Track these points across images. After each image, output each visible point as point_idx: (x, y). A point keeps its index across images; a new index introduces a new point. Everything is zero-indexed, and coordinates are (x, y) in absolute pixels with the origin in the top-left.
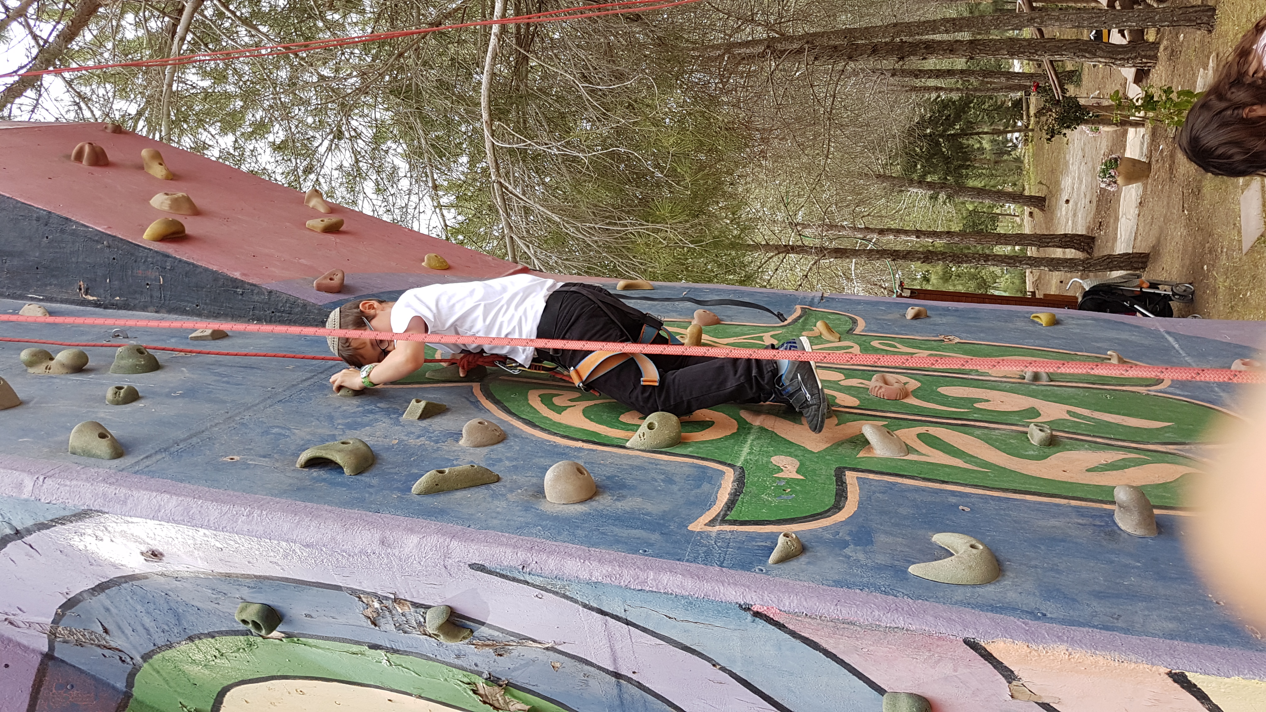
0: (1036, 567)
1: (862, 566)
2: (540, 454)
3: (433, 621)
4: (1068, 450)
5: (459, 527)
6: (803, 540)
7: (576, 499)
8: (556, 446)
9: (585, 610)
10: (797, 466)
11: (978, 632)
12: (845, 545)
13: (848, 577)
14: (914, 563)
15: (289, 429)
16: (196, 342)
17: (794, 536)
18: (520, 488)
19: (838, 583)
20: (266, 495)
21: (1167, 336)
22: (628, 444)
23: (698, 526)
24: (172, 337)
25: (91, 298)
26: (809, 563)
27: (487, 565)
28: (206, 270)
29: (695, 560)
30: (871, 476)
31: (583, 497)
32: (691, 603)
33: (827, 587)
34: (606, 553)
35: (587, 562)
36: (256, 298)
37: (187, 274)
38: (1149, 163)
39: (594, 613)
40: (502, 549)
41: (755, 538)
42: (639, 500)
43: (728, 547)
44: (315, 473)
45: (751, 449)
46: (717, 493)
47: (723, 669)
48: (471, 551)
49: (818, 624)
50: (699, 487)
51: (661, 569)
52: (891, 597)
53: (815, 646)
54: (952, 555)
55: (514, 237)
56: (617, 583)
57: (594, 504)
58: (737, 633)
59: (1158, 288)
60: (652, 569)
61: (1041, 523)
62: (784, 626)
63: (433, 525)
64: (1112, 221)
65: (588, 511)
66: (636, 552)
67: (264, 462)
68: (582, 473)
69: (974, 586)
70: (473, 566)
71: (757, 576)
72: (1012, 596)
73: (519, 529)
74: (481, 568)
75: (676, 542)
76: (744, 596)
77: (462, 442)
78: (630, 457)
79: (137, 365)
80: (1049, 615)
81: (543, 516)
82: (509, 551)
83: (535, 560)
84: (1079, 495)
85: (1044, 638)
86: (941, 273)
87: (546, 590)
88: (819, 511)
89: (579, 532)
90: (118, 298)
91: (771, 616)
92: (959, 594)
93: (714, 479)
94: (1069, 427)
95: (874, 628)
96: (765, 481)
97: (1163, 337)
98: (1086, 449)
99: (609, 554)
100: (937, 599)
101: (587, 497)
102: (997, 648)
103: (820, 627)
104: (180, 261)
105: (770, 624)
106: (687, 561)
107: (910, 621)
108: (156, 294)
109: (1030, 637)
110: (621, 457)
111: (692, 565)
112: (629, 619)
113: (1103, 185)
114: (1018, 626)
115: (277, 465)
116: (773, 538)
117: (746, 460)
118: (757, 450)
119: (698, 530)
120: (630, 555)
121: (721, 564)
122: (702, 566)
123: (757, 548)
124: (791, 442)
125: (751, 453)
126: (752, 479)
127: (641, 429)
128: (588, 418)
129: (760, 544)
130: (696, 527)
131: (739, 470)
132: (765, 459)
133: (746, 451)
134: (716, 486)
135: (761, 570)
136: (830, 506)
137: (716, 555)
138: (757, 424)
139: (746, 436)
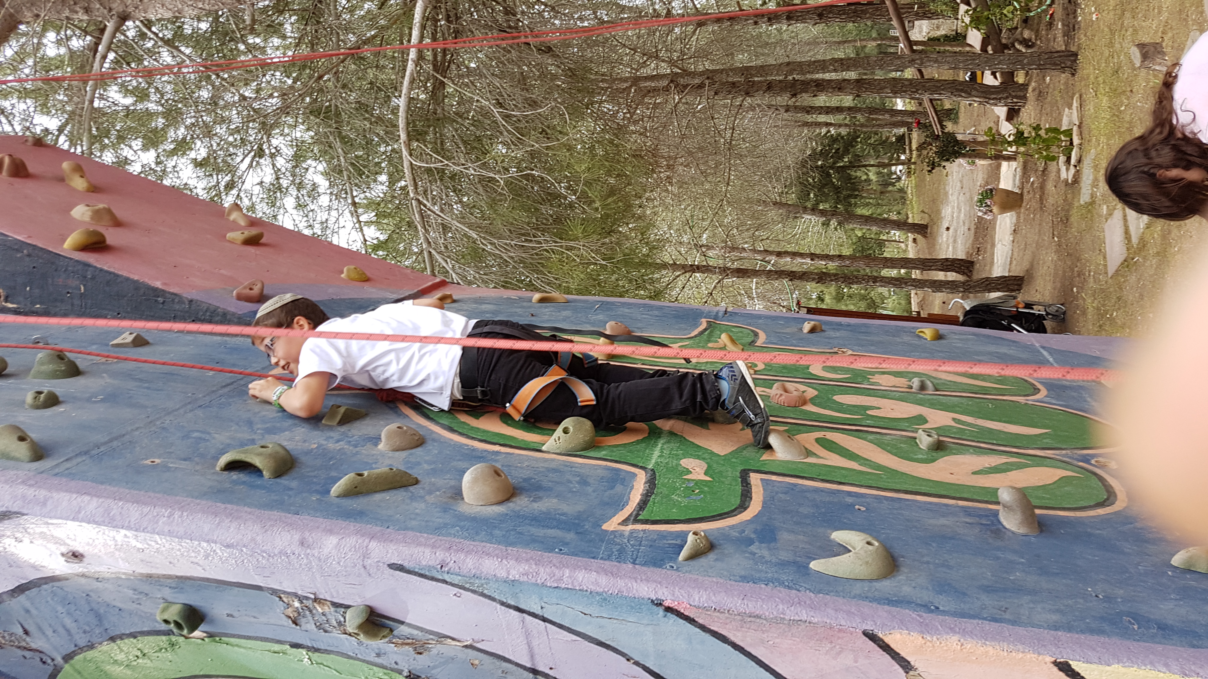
0: (928, 563)
1: (766, 562)
2: (458, 458)
3: (353, 620)
4: (955, 454)
5: (378, 528)
6: (711, 538)
7: (494, 500)
8: (474, 450)
9: (503, 608)
10: (705, 468)
11: (876, 624)
12: (751, 542)
13: (753, 573)
14: (815, 559)
15: (209, 433)
16: (116, 349)
17: (703, 534)
18: (438, 490)
19: (744, 579)
20: (187, 497)
21: (1042, 350)
22: (544, 448)
23: (612, 525)
24: (93, 344)
25: (10, 305)
26: (717, 560)
27: (406, 564)
28: (127, 279)
29: (609, 558)
30: (774, 478)
31: (500, 498)
32: (605, 599)
33: (734, 583)
34: (524, 553)
35: (504, 561)
36: (177, 307)
37: (108, 283)
38: (1022, 195)
39: (511, 611)
40: (421, 549)
41: (666, 536)
42: (555, 501)
43: (640, 545)
44: (235, 475)
45: (662, 452)
46: (630, 493)
47: (637, 663)
48: (390, 551)
49: (727, 618)
50: (612, 488)
51: (576, 567)
52: (794, 591)
53: (723, 639)
54: (850, 551)
55: (433, 252)
56: (533, 580)
57: (511, 505)
58: (650, 628)
59: (1032, 309)
60: (568, 567)
61: (932, 521)
62: (694, 620)
63: (352, 526)
64: (989, 247)
65: (506, 512)
66: (551, 550)
67: (184, 465)
68: (499, 475)
69: (871, 580)
70: (393, 566)
71: (668, 572)
72: (906, 590)
73: (438, 530)
74: (401, 568)
75: (591, 541)
76: (656, 592)
77: (381, 446)
78: (546, 460)
79: (57, 371)
80: (941, 608)
81: (461, 517)
82: (428, 551)
83: (454, 559)
84: (965, 495)
85: (938, 629)
86: (834, 294)
87: (465, 589)
88: (726, 510)
89: (497, 532)
90: (38, 306)
91: (682, 611)
92: (858, 588)
93: (627, 480)
94: (955, 433)
95: (778, 621)
96: (675, 482)
97: (1039, 351)
98: (972, 453)
99: (526, 553)
100: (837, 593)
101: (504, 498)
102: (894, 639)
103: (728, 621)
104: (101, 270)
105: (681, 618)
106: (602, 558)
107: (812, 614)
108: (77, 302)
109: (925, 629)
110: (537, 459)
111: (607, 563)
112: (545, 616)
113: (980, 214)
114: (913, 618)
115: (198, 468)
116: (683, 536)
117: (656, 463)
118: (668, 453)
119: (612, 529)
120: (546, 554)
121: (634, 561)
122: (615, 563)
123: (668, 546)
124: (699, 446)
125: (661, 456)
126: (662, 480)
127: (557, 432)
128: (505, 423)
129: (671, 542)
130: (610, 526)
131: (650, 472)
132: (675, 462)
133: (657, 454)
134: (629, 487)
135: (672, 567)
136: (737, 506)
137: (629, 552)
138: (667, 428)
139: (657, 440)
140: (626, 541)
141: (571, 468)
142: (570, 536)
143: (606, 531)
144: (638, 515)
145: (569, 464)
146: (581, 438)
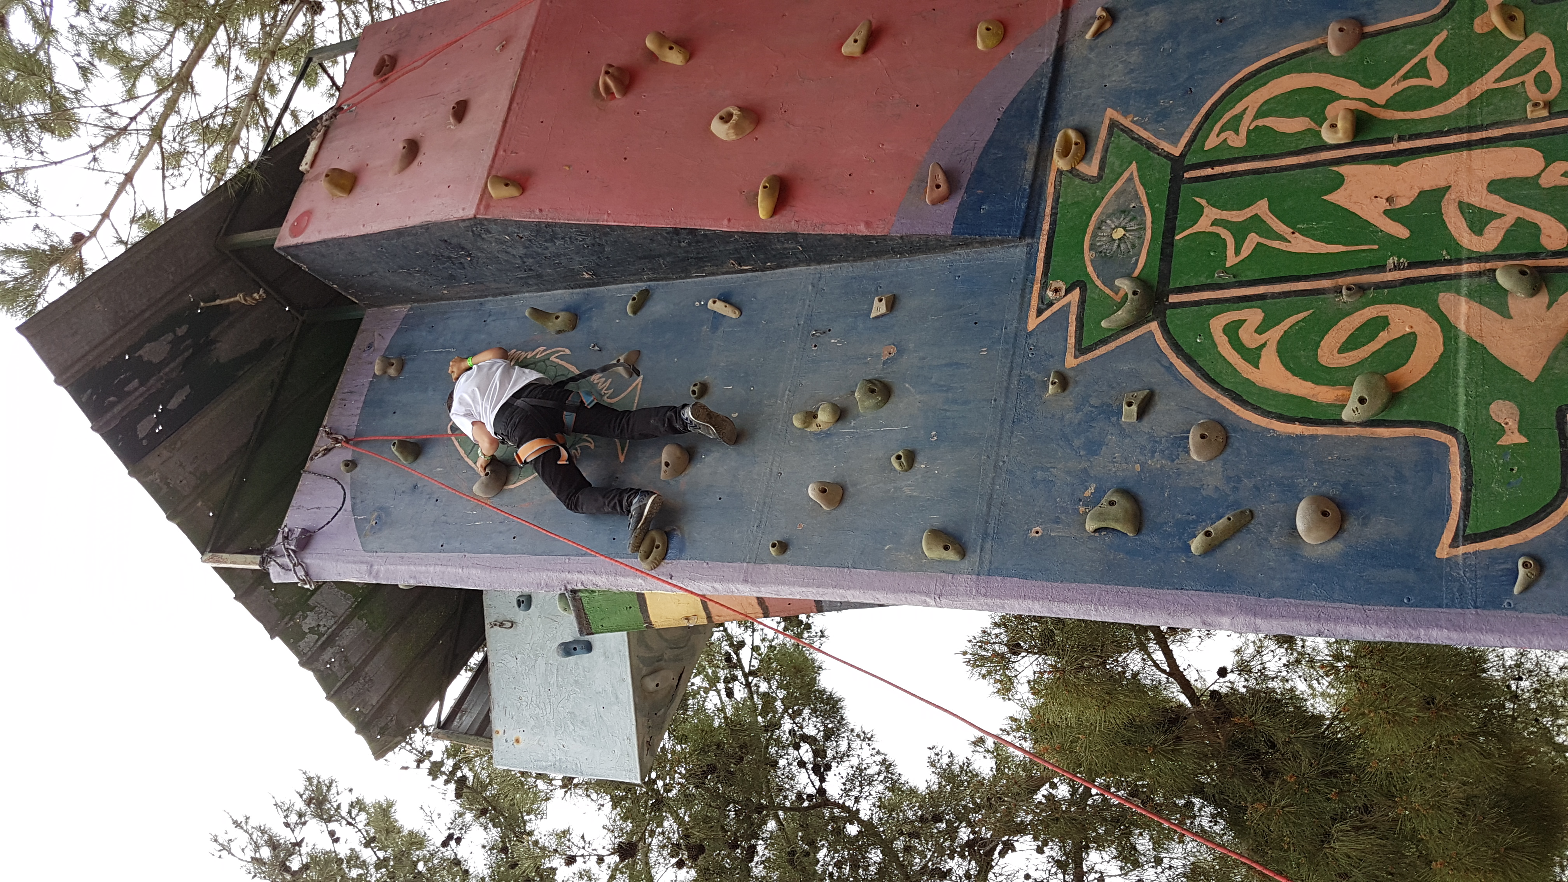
2: (1269, 458)
5: (1254, 601)
6: (1540, 552)
7: (1330, 537)
8: (1279, 438)
10: (1517, 417)
16: (880, 323)
18: (1275, 524)
22: (1344, 416)
23: (1443, 549)
26: (1549, 586)
28: (836, 235)
29: (1453, 603)
35: (1367, 626)
36: (891, 243)
37: (820, 241)
40: (1297, 622)
41: (1497, 558)
42: (1382, 519)
43: (1476, 578)
45: (1467, 393)
50: (1430, 480)
57: (1346, 536)
60: (1421, 626)
63: (1232, 600)
66: (1401, 603)
67: (1061, 530)
68: (1326, 515)
71: (1508, 613)
75: (1431, 580)
77: (1193, 455)
81: (1311, 567)
82: (1303, 623)
83: (1326, 628)
88: (1548, 500)
89: (1348, 584)
90: (769, 264)
93: (1441, 462)
96: (1491, 456)
99: (1382, 611)
101: (1338, 530)
104: (809, 235)
106: (1447, 606)
108: (800, 256)
110: (1343, 442)
111: (1453, 611)
115: (1073, 533)
116: (1514, 554)
117: (1465, 418)
118: (1473, 394)
119: (1446, 557)
120: (1399, 608)
121: (1475, 602)
122: (1460, 610)
123: (1500, 573)
124: (1506, 367)
125: (1467, 404)
126: (1477, 457)
127: (1353, 402)
128: (1288, 368)
129: (1503, 566)
130: (1443, 551)
131: (1462, 440)
132: (1484, 412)
133: (1462, 398)
134: (1447, 476)
135: (1509, 604)
136: (1558, 488)
137: (1469, 591)
138: (1462, 327)
139: (1455, 359)
140: (1462, 573)
141: (1381, 450)
142: (1411, 577)
143: (1441, 560)
144: (1465, 526)
145: (1377, 443)
146: (1380, 402)
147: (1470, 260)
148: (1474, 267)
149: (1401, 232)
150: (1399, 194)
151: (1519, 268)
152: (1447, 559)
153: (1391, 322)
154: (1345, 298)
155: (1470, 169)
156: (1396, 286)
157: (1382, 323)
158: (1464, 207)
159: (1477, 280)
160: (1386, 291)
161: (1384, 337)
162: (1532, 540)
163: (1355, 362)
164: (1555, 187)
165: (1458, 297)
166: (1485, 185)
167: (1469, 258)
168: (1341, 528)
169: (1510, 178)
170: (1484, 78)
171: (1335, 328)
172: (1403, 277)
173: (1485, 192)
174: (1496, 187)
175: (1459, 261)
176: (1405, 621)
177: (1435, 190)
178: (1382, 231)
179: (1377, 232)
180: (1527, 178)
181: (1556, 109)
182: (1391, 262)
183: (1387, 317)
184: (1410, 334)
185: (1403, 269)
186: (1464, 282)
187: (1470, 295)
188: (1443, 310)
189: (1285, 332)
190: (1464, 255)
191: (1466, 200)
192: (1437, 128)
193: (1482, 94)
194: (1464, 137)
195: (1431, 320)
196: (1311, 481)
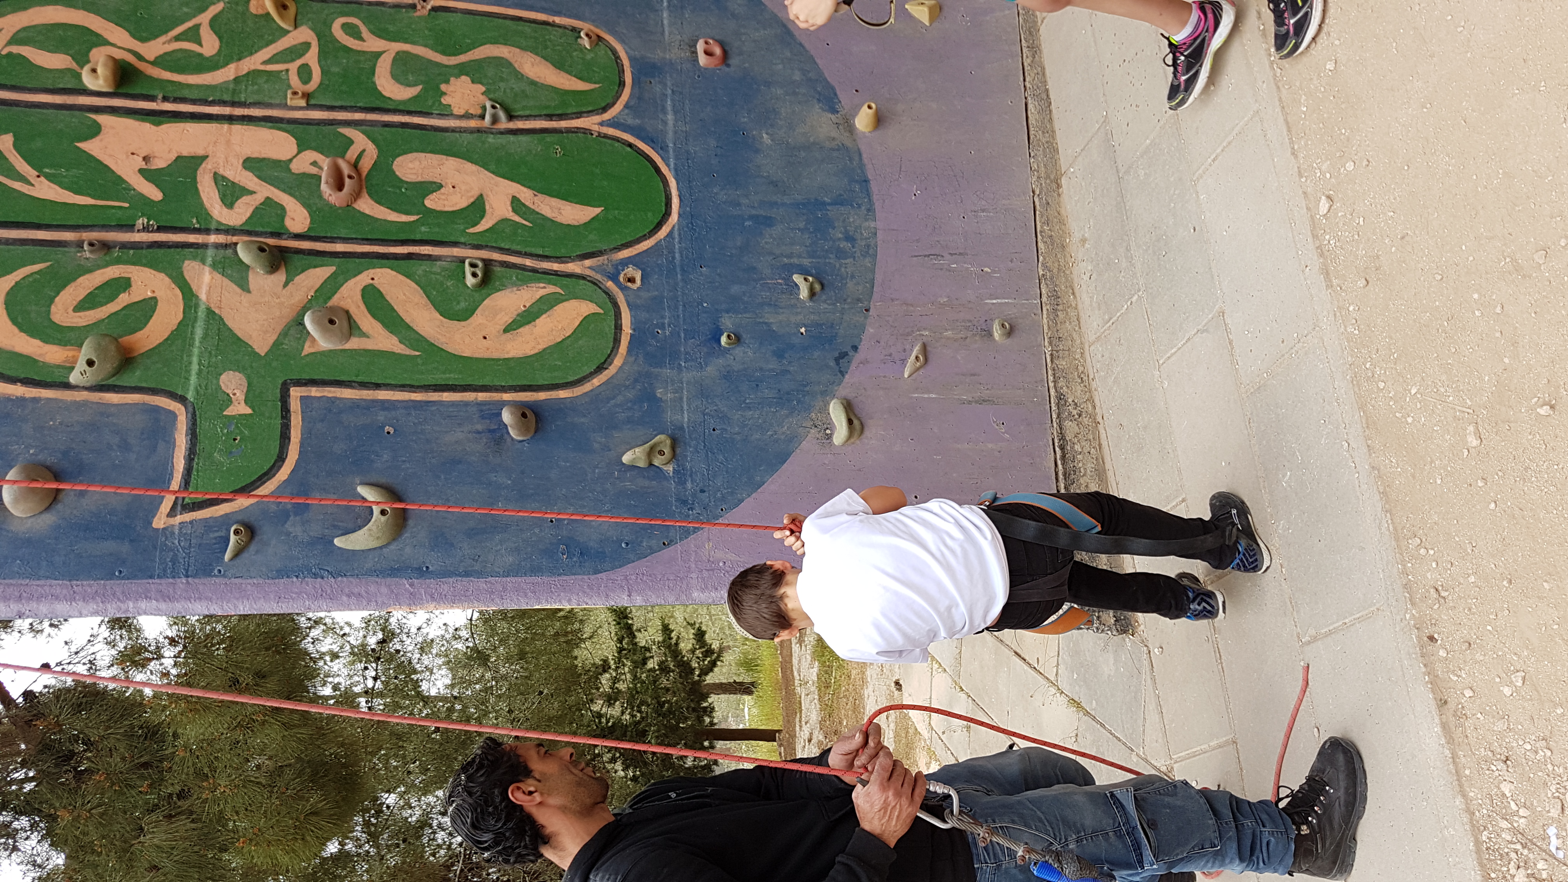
1: (299, 544)
4: (497, 290)
10: (245, 388)
11: (377, 604)
12: (287, 516)
13: (287, 563)
14: (337, 535)
19: (279, 574)
22: (73, 379)
23: (161, 519)
29: (164, 574)
30: (312, 391)
33: (271, 581)
34: (87, 585)
35: (73, 603)
41: (211, 527)
42: (101, 488)
43: (190, 547)
45: (200, 362)
46: (173, 457)
51: (138, 597)
52: (319, 580)
60: (130, 598)
65: (58, 520)
66: (112, 575)
71: (217, 580)
72: (408, 552)
75: (145, 551)
76: (208, 609)
78: (77, 406)
80: (431, 568)
85: (421, 597)
88: (266, 468)
89: (57, 559)
93: (168, 430)
94: (507, 237)
96: (216, 426)
98: (513, 284)
99: (91, 586)
100: (353, 572)
106: (158, 576)
107: (331, 605)
109: (412, 598)
110: (65, 407)
111: (163, 581)
114: (406, 590)
116: (227, 523)
117: (196, 387)
118: (206, 363)
119: (162, 526)
120: (108, 582)
121: (187, 572)
122: (171, 580)
123: (214, 541)
124: (239, 339)
125: (200, 372)
126: (203, 426)
127: (81, 365)
128: (14, 321)
129: (217, 534)
130: (160, 521)
131: (190, 409)
132: (215, 381)
133: (195, 367)
134: (171, 444)
135: (220, 571)
136: (275, 457)
137: (181, 561)
138: (203, 297)
139: (193, 327)
140: (176, 542)
141: (107, 417)
142: (125, 548)
143: (158, 530)
144: (184, 496)
145: (105, 410)
146: (109, 367)
147: (218, 231)
148: (221, 239)
149: (154, 194)
150: (156, 154)
151: (258, 244)
152: (163, 529)
153: (133, 284)
154: (88, 255)
155: (228, 142)
156: (142, 248)
157: (125, 284)
158: (218, 178)
159: (222, 251)
160: (131, 252)
161: (124, 299)
162: (247, 508)
163: (91, 322)
164: (304, 174)
165: (202, 266)
166: (241, 161)
167: (217, 230)
168: (55, 498)
169: (264, 159)
170: (253, 57)
171: (73, 285)
172: (151, 240)
173: (240, 167)
174: (251, 164)
175: (207, 231)
176: (114, 594)
177: (193, 157)
178: (134, 190)
179: (130, 190)
180: (280, 161)
181: (312, 102)
182: (140, 222)
183: (129, 279)
184: (151, 298)
185: (152, 231)
186: (210, 252)
187: (214, 266)
188: (187, 278)
189: (17, 283)
190: (213, 226)
191: (221, 171)
192: (201, 96)
193: (248, 73)
194: (227, 111)
195: (173, 286)
196: (28, 447)
